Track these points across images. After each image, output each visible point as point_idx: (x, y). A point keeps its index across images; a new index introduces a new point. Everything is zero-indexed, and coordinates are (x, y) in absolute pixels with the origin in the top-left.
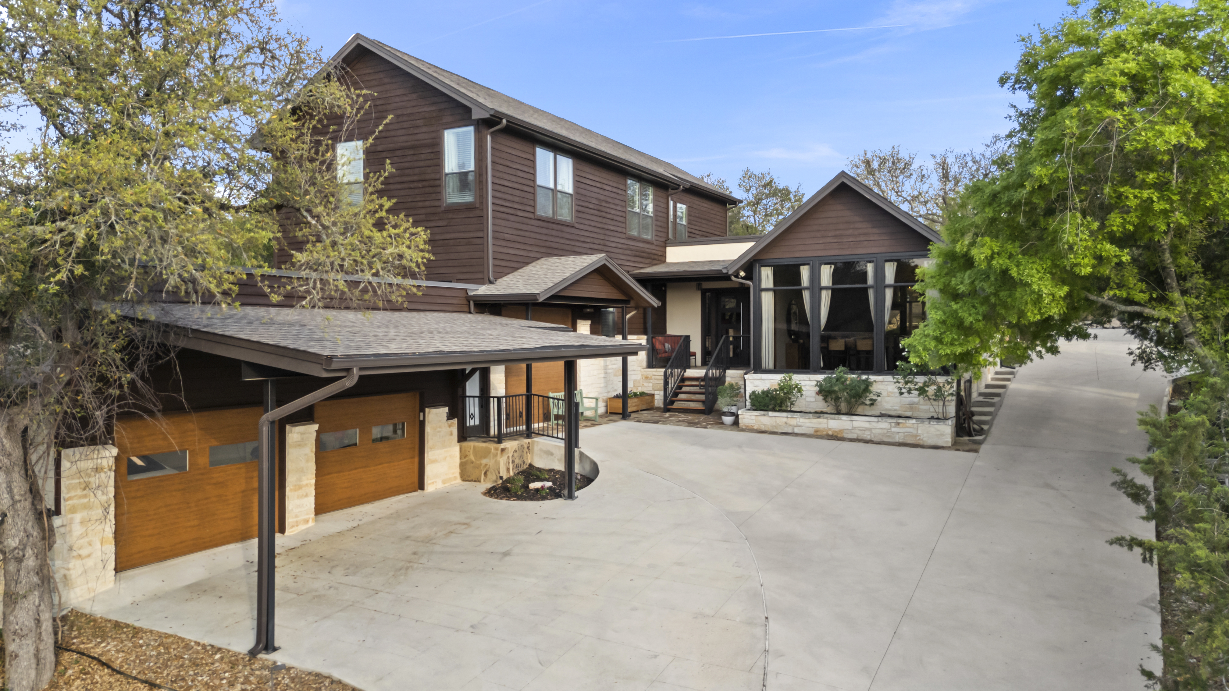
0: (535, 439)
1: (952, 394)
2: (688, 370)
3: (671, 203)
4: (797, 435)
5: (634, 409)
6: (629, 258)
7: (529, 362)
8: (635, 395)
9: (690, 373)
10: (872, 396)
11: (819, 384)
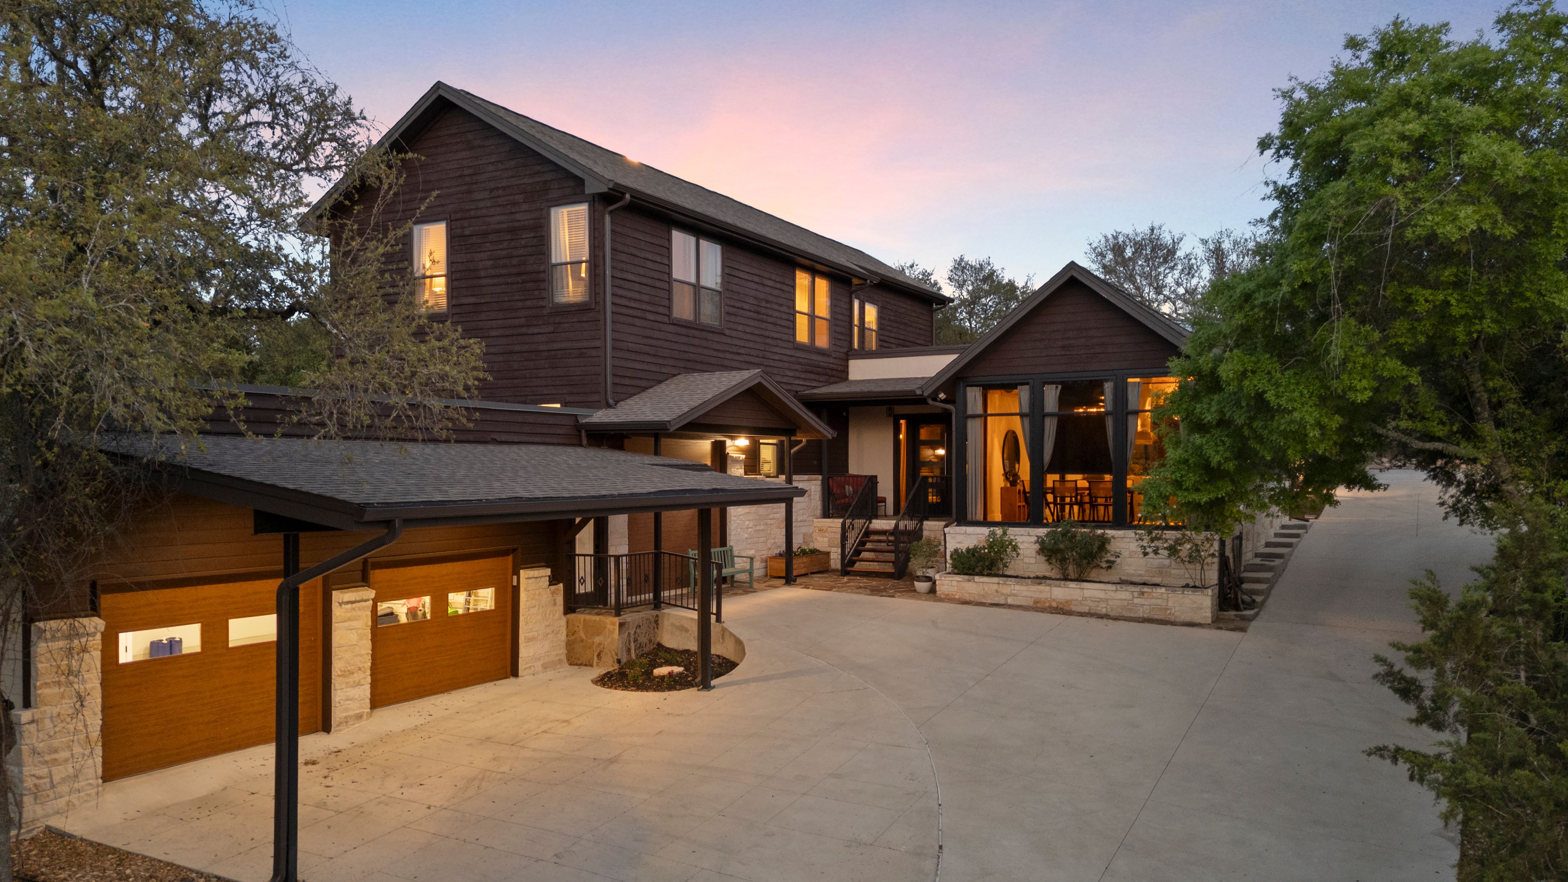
0: (666, 611)
1: (1213, 555)
2: (874, 521)
3: (856, 304)
4: (1010, 606)
5: (803, 571)
6: (798, 374)
7: (658, 511)
8: (804, 552)
9: (878, 524)
10: (1109, 557)
11: (1040, 541)
